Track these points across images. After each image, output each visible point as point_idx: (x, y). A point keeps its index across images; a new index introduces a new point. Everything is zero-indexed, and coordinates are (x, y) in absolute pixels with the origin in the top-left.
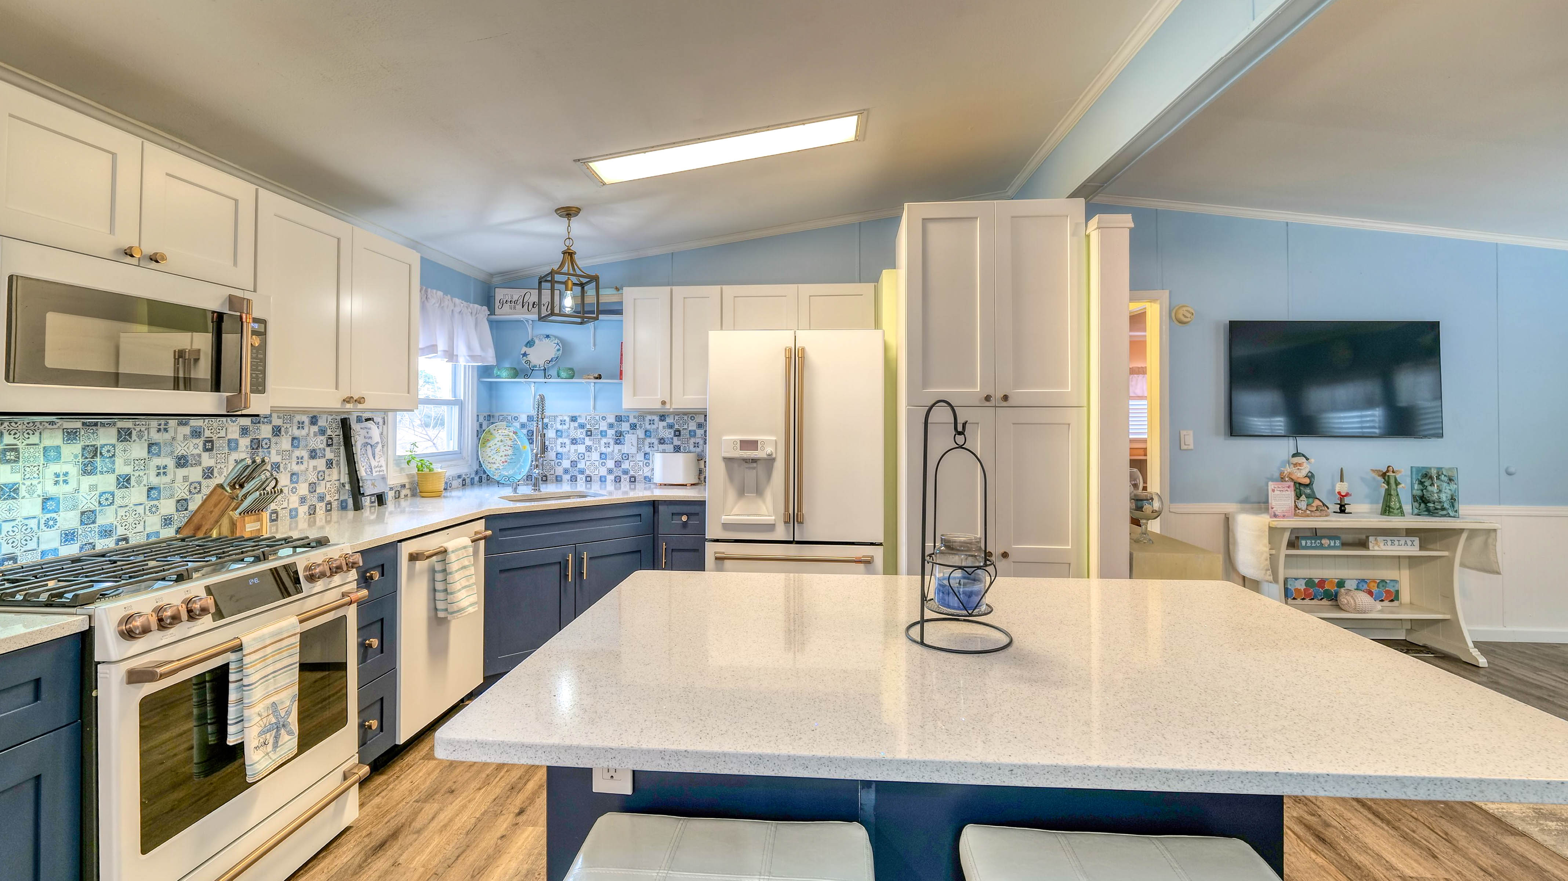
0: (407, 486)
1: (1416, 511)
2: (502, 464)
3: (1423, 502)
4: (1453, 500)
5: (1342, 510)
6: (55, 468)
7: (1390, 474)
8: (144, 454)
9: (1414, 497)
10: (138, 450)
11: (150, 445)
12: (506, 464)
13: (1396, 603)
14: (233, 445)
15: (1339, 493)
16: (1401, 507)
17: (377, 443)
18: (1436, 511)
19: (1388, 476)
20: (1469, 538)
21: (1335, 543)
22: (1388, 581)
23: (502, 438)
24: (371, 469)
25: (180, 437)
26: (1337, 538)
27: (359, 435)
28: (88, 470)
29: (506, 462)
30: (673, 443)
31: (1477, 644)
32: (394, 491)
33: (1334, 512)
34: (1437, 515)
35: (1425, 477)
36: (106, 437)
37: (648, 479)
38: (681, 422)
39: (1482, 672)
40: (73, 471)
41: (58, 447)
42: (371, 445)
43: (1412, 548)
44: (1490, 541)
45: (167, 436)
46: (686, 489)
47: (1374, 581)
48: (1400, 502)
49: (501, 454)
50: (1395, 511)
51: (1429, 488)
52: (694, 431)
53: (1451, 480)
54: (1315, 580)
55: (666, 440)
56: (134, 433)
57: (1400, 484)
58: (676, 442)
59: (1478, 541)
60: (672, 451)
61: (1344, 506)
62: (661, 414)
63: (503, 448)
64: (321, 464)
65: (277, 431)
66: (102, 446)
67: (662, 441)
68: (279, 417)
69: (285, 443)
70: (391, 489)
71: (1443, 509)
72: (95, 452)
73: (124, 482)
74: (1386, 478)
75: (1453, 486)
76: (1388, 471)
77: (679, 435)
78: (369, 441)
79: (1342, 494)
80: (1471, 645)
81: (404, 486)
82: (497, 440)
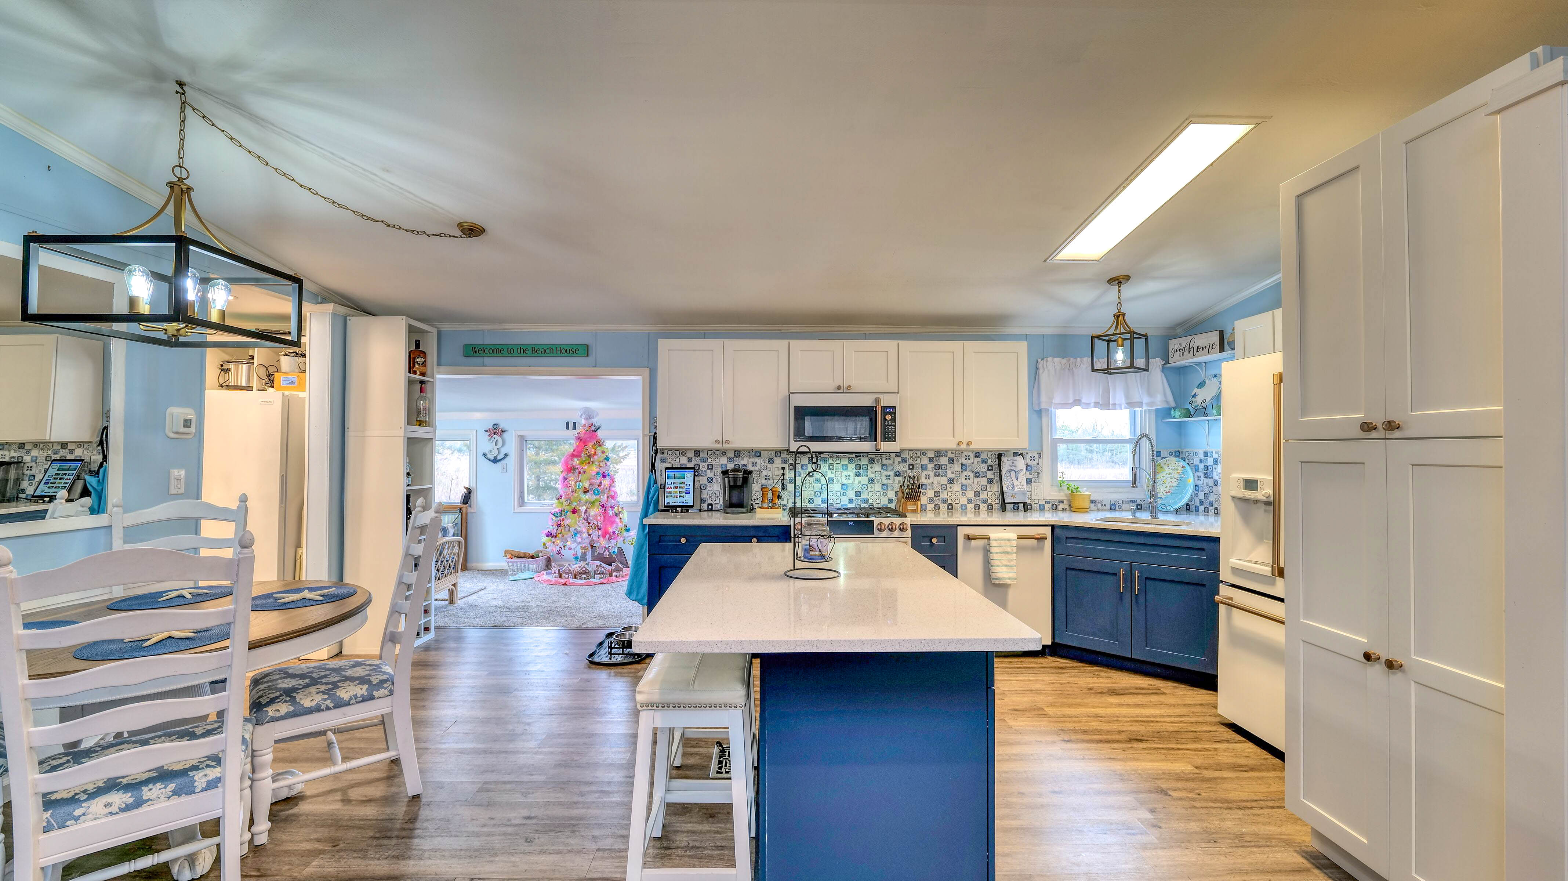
0: (1065, 502)
2: (1165, 494)
6: (845, 473)
8: (880, 469)
10: (877, 468)
11: (883, 466)
12: (1169, 494)
14: (924, 467)
17: (1022, 470)
23: (1171, 471)
24: (1014, 486)
25: (896, 462)
27: (1005, 464)
28: (857, 475)
29: (1169, 492)
32: (1050, 505)
36: (864, 461)
40: (852, 475)
41: (847, 465)
42: (1015, 472)
45: (890, 462)
49: (1167, 485)
56: (875, 460)
63: (1169, 480)
64: (984, 481)
65: (951, 461)
66: (863, 465)
68: (952, 453)
69: (957, 467)
70: (1048, 502)
72: (860, 467)
73: (872, 481)
78: (1014, 468)
81: (1063, 502)
82: (1165, 473)
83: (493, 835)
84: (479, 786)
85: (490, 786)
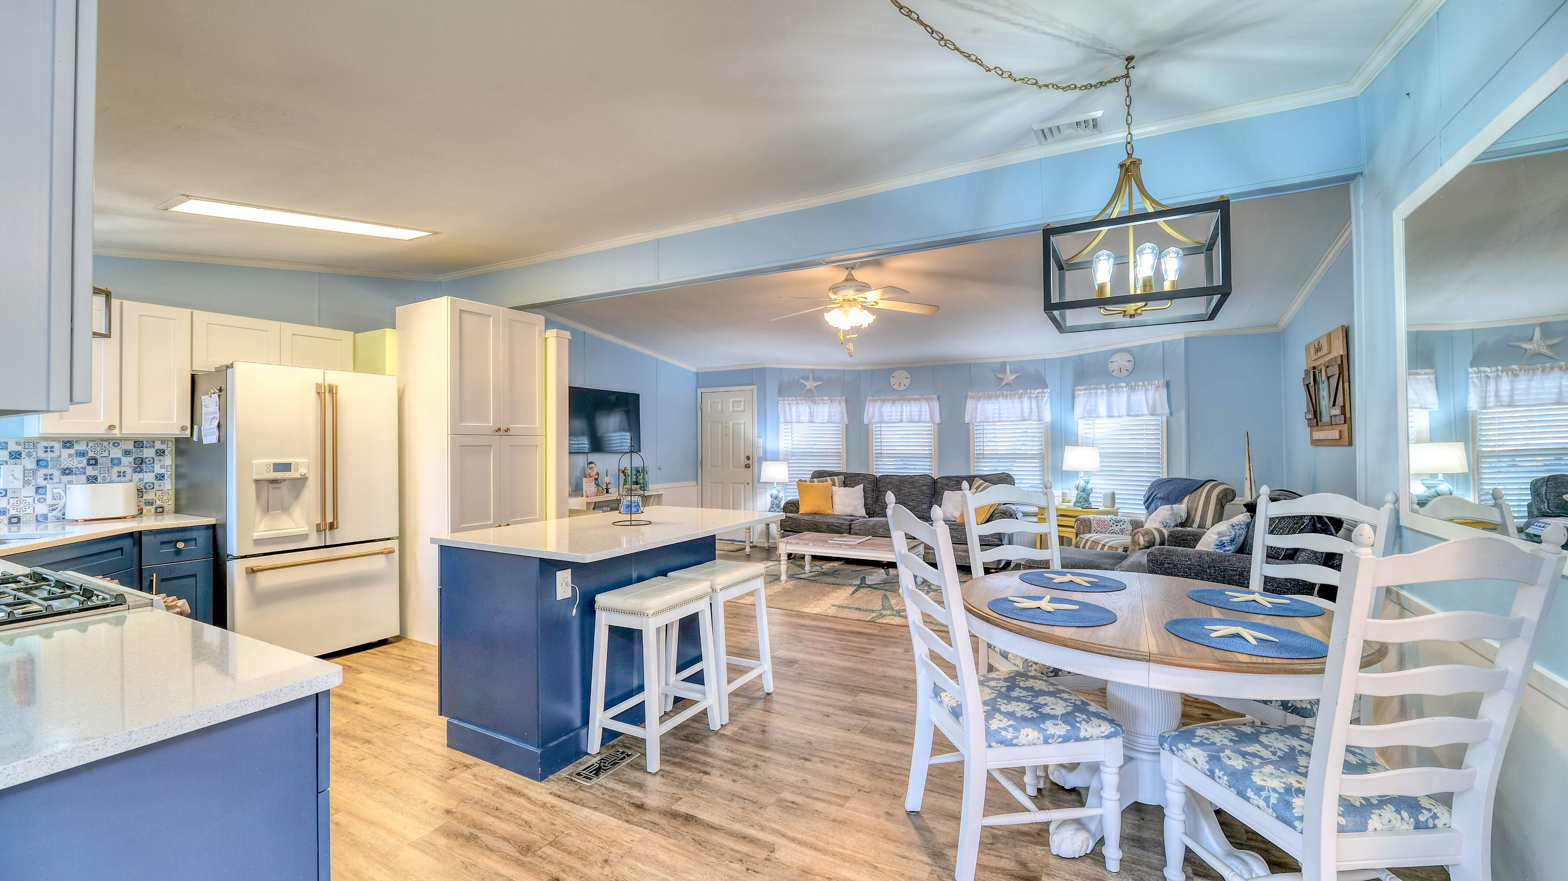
4: (646, 482)
5: (607, 492)
7: (626, 471)
30: (85, 473)
35: (637, 472)
37: (62, 519)
38: (99, 449)
44: (658, 500)
46: (126, 521)
51: (639, 477)
52: (119, 460)
53: (647, 473)
55: (74, 470)
57: (629, 475)
58: (90, 471)
59: (655, 500)
60: (85, 482)
61: (608, 489)
62: (66, 440)
67: (66, 472)
71: (644, 487)
74: (625, 473)
75: (647, 476)
76: (625, 469)
77: (96, 464)
83: (836, 753)
84: (848, 804)
85: (837, 801)
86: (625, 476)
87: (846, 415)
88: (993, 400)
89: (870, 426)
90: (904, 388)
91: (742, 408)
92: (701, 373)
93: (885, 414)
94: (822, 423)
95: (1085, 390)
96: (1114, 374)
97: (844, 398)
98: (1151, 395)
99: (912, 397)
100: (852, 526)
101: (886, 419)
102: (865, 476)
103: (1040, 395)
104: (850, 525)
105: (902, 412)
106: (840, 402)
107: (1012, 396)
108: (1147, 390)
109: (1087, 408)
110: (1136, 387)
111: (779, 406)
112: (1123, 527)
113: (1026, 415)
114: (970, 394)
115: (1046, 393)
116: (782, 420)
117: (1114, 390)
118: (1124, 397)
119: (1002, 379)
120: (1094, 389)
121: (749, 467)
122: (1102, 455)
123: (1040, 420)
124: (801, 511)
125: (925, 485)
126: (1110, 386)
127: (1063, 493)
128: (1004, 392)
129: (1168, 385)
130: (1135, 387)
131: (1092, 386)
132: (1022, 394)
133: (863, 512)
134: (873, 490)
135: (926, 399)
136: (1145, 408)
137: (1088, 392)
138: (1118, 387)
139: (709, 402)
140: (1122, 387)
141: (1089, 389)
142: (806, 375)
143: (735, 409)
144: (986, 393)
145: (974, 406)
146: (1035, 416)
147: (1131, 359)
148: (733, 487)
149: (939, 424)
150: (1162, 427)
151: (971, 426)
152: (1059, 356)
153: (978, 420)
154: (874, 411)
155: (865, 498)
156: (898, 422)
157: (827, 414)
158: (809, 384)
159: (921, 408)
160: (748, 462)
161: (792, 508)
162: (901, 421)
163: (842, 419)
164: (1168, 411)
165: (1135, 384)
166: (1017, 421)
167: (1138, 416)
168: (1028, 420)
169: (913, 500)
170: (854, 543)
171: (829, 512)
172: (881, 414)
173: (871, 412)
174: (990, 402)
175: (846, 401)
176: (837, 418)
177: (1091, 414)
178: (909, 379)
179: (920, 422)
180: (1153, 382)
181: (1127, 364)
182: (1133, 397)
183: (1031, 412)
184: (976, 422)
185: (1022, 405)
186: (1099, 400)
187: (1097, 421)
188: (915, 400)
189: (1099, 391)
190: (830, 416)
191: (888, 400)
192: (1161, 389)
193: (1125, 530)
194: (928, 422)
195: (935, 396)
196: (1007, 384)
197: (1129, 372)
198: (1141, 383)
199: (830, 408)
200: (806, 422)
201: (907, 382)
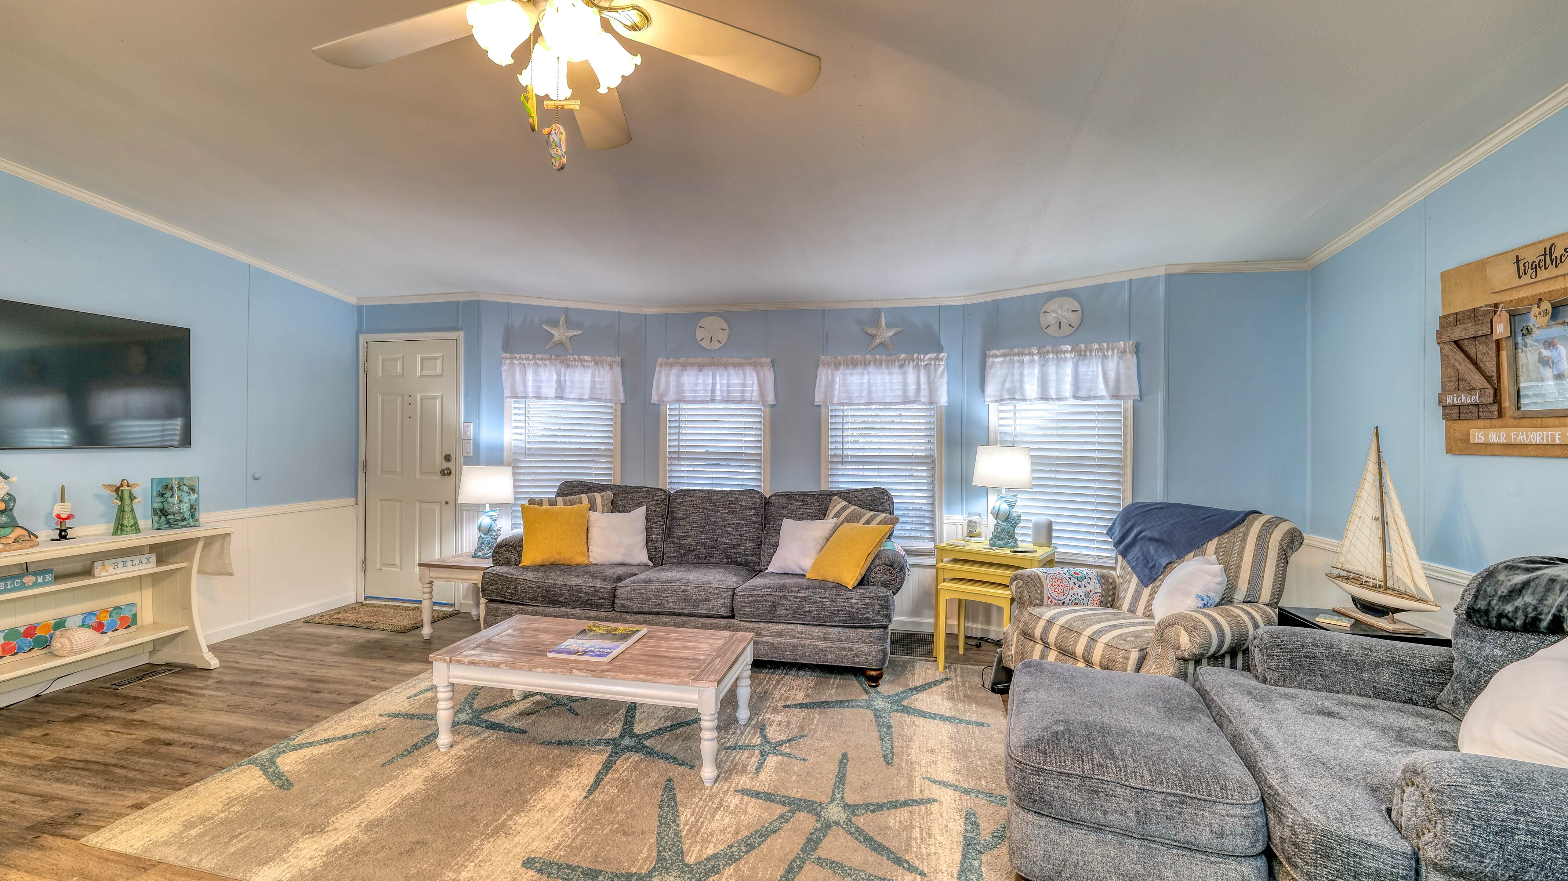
1: (156, 526)
3: (163, 514)
4: (193, 509)
5: (63, 535)
7: (125, 488)
9: (154, 510)
13: (133, 628)
15: (58, 516)
16: (136, 524)
18: (176, 523)
19: (122, 491)
20: (205, 546)
21: (44, 578)
22: (123, 607)
26: (50, 571)
31: (211, 648)
33: (52, 540)
34: (177, 527)
35: (164, 489)
39: (213, 674)
43: (149, 566)
44: (225, 545)
47: (105, 611)
48: (135, 518)
50: (129, 529)
51: (170, 500)
53: (193, 490)
54: (20, 629)
57: (135, 498)
59: (216, 547)
61: (65, 531)
71: (183, 520)
74: (120, 493)
75: (194, 497)
76: (122, 485)
79: (62, 517)
80: (205, 649)
86: (121, 499)
87: (621, 388)
88: (859, 370)
89: (662, 407)
90: (719, 346)
91: (438, 371)
92: (367, 307)
93: (687, 388)
94: (580, 400)
95: (1003, 355)
96: (1049, 331)
97: (619, 359)
98: (1112, 365)
99: (731, 361)
100: (618, 593)
101: (688, 395)
102: (649, 491)
103: (933, 362)
104: (615, 589)
105: (714, 385)
106: (611, 367)
107: (889, 363)
108: (1105, 357)
109: (1008, 385)
110: (1088, 353)
111: (504, 368)
112: (1089, 588)
113: (911, 394)
114: (823, 358)
115: (942, 359)
116: (507, 393)
117: (1051, 356)
118: (1068, 369)
119: (873, 337)
120: (1018, 354)
121: (449, 474)
122: (1036, 462)
123: (931, 403)
124: (526, 561)
125: (750, 508)
126: (1044, 350)
127: (969, 522)
128: (878, 357)
129: (1137, 349)
130: (1085, 351)
131: (1016, 350)
132: (905, 360)
133: (642, 557)
134: (662, 516)
135: (754, 366)
136: (1102, 385)
137: (1008, 359)
138: (1057, 352)
139: (380, 358)
140: (1065, 352)
141: (1009, 355)
142: (553, 317)
143: (426, 372)
144: (849, 357)
145: (830, 377)
146: (924, 396)
147: (1078, 307)
148: (421, 509)
149: (772, 406)
150: (1125, 418)
151: (823, 410)
152: (961, 302)
153: (835, 400)
154: (667, 382)
155: (648, 530)
156: (707, 402)
157: (588, 385)
158: (559, 334)
159: (745, 380)
160: (446, 465)
161: (509, 555)
162: (713, 400)
163: (615, 393)
164: (1136, 392)
165: (1086, 347)
166: (897, 403)
167: (1089, 398)
168: (914, 402)
169: (731, 534)
170: (604, 659)
171: (581, 560)
172: (680, 387)
173: (663, 385)
174: (855, 372)
175: (623, 365)
176: (607, 394)
177: (1014, 395)
178: (727, 332)
179: (743, 401)
180: (1116, 344)
181: (1071, 316)
182: (1082, 369)
183: (918, 390)
184: (832, 404)
185: (905, 379)
186: (1026, 372)
187: (1020, 406)
188: (736, 365)
189: (1027, 359)
190: (593, 388)
191: (692, 365)
192: (1129, 356)
193: (1091, 594)
194: (756, 403)
195: (769, 360)
196: (881, 344)
197: (1074, 330)
198: (1096, 346)
199: (593, 376)
200: (552, 398)
201: (723, 336)
